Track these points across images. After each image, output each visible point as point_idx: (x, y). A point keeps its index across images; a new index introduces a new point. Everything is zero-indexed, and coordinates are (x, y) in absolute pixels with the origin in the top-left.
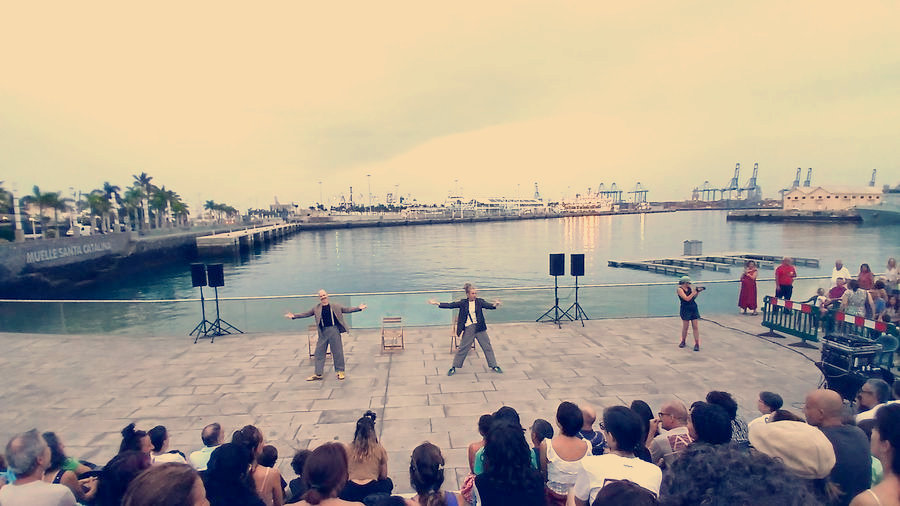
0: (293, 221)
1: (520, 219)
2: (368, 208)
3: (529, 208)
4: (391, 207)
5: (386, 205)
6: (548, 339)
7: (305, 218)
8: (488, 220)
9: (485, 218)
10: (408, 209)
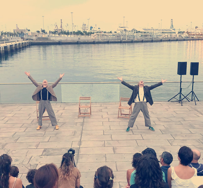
0: (27, 39)
1: (161, 41)
2: (71, 33)
3: (166, 34)
4: (85, 32)
5: (82, 31)
6: (175, 112)
7: (34, 38)
8: (142, 42)
9: (140, 40)
10: (95, 34)
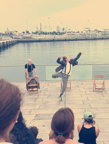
2: (49, 33)
4: (59, 33)
7: (21, 37)
9: (101, 38)
10: (66, 33)
